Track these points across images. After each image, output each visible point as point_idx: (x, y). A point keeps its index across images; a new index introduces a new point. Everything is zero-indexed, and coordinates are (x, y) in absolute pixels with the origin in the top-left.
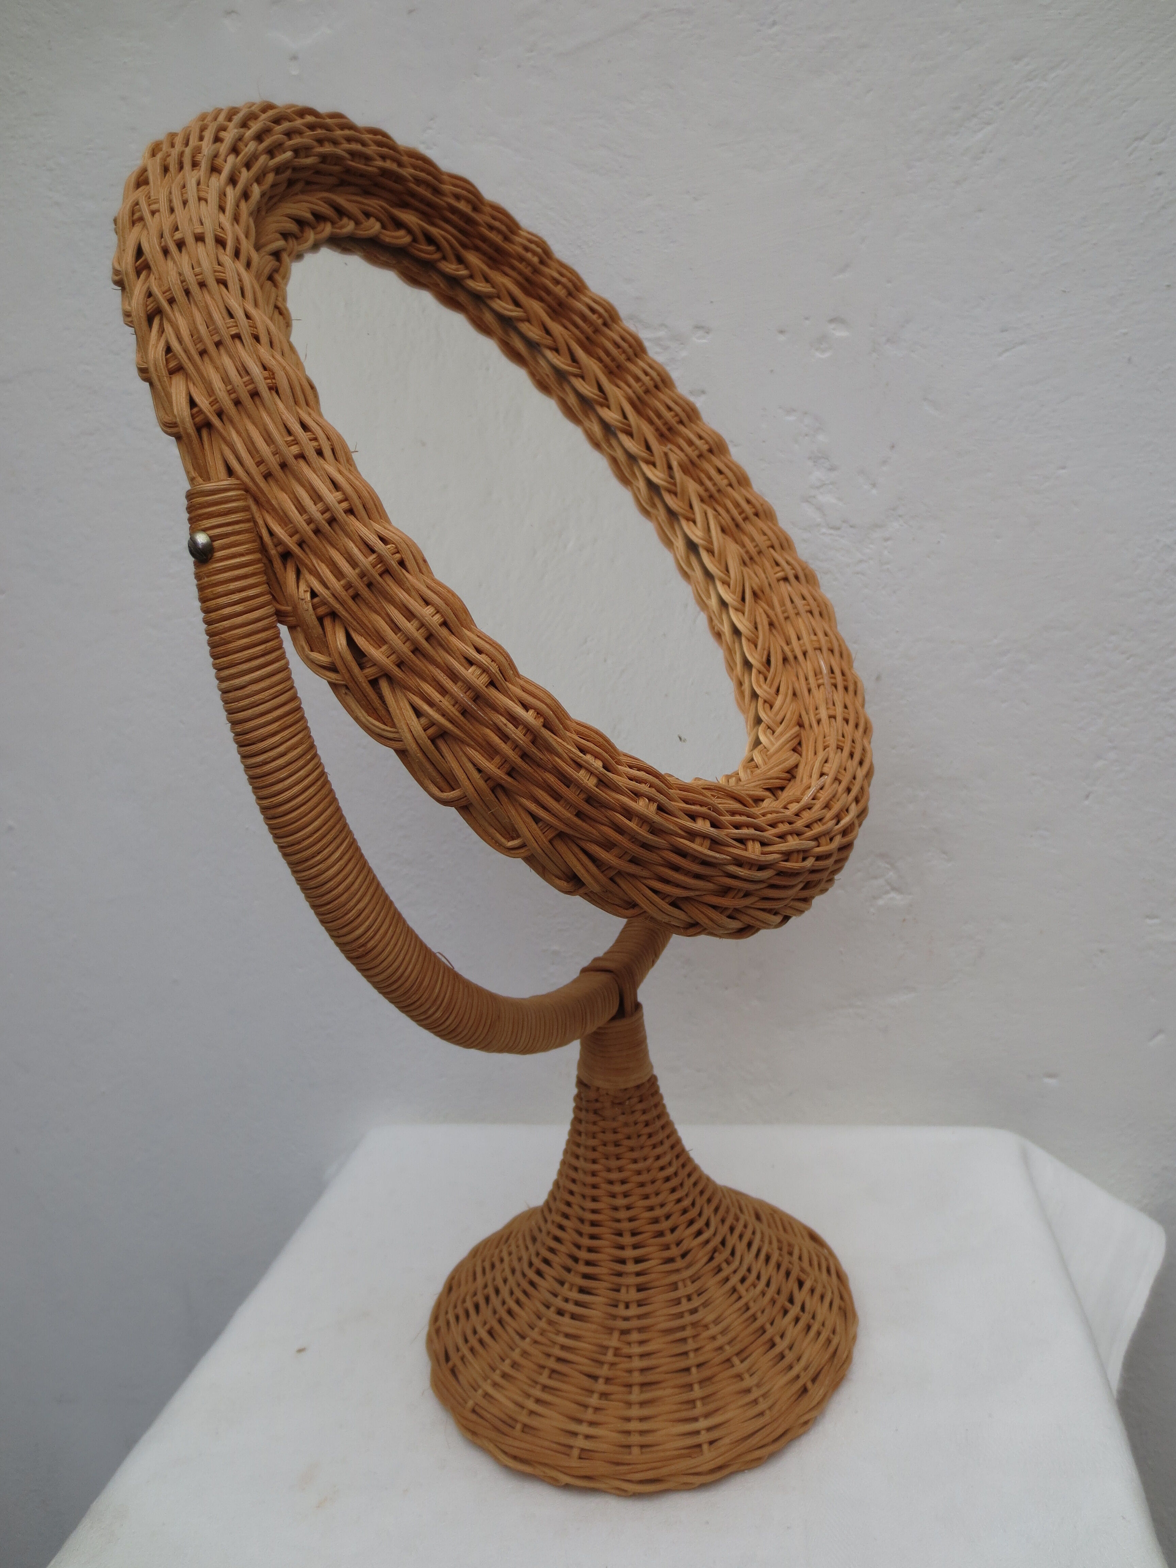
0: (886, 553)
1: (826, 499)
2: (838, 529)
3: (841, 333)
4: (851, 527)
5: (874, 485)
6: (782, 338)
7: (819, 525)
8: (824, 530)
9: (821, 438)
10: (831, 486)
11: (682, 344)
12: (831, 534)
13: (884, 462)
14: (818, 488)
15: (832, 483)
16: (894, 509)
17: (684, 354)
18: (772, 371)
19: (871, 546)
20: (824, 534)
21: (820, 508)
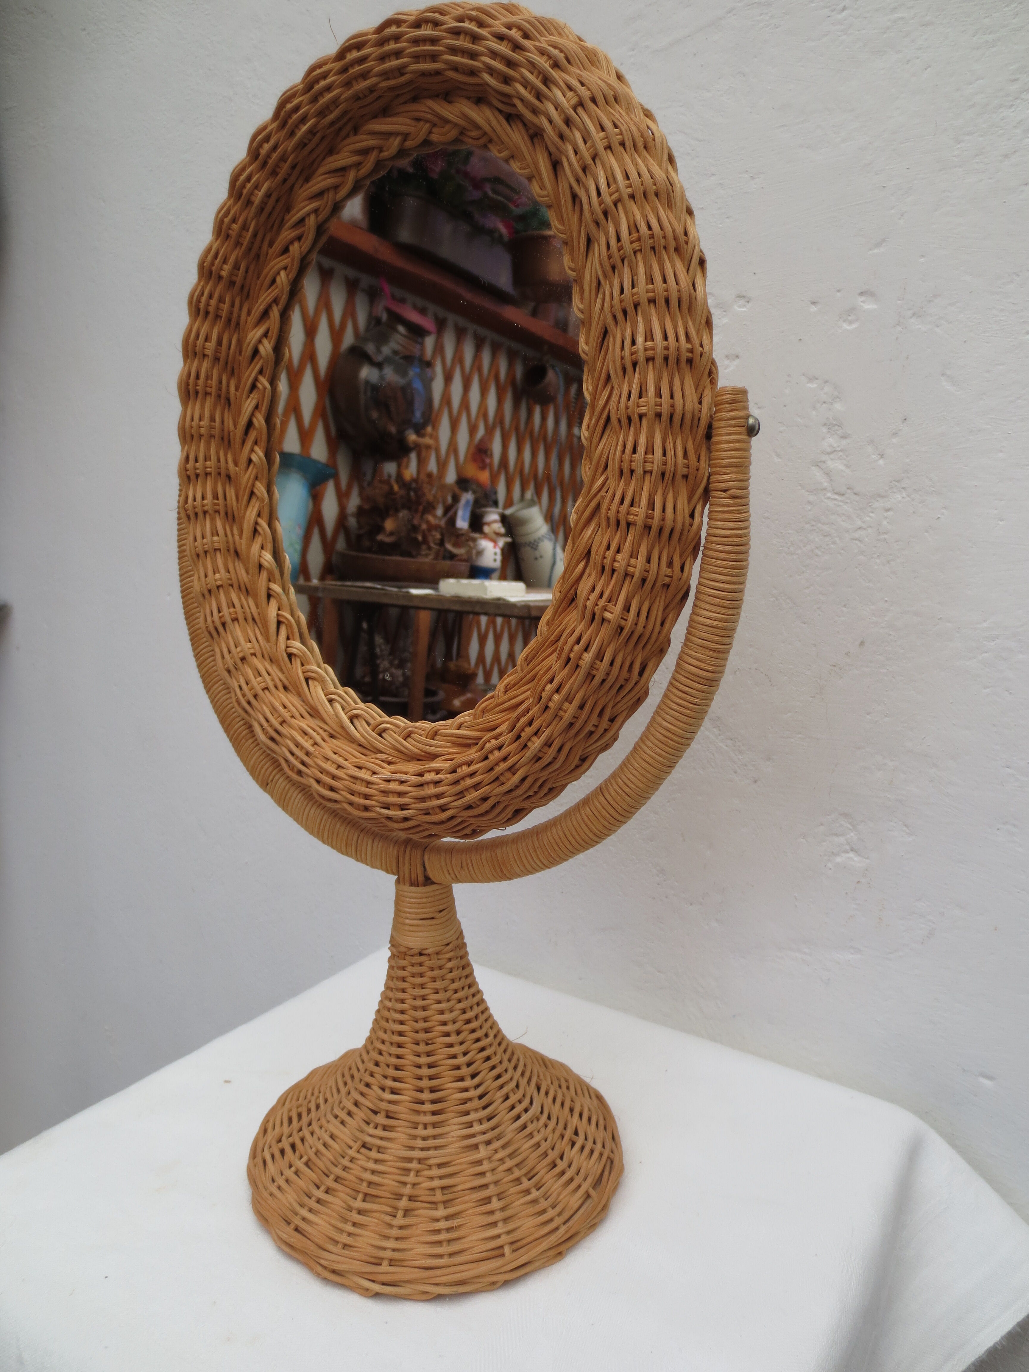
0: (885, 523)
1: (835, 465)
2: (843, 495)
3: (869, 306)
4: (855, 494)
5: (882, 456)
6: (814, 309)
7: (825, 489)
8: (829, 495)
9: (838, 406)
10: (841, 453)
11: (724, 311)
12: (835, 499)
13: (895, 434)
14: (829, 454)
15: (841, 451)
16: (897, 481)
17: (725, 321)
18: (800, 340)
19: (871, 515)
20: (829, 498)
21: (827, 474)
